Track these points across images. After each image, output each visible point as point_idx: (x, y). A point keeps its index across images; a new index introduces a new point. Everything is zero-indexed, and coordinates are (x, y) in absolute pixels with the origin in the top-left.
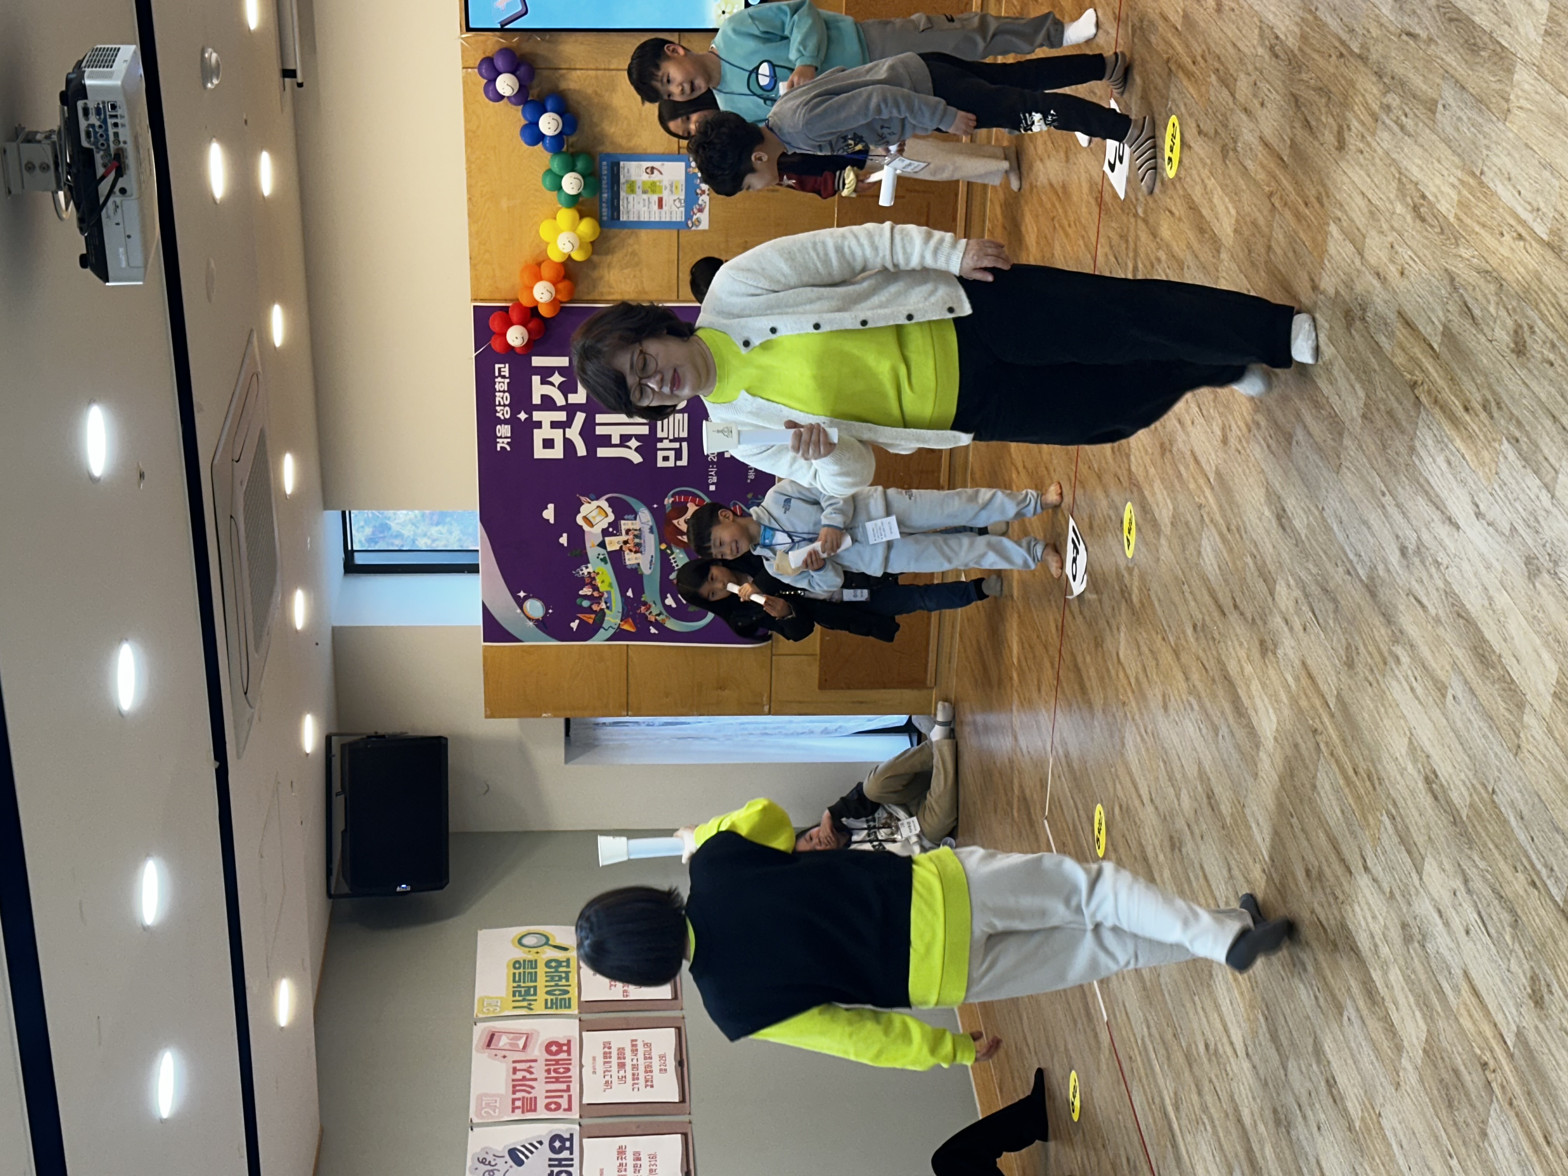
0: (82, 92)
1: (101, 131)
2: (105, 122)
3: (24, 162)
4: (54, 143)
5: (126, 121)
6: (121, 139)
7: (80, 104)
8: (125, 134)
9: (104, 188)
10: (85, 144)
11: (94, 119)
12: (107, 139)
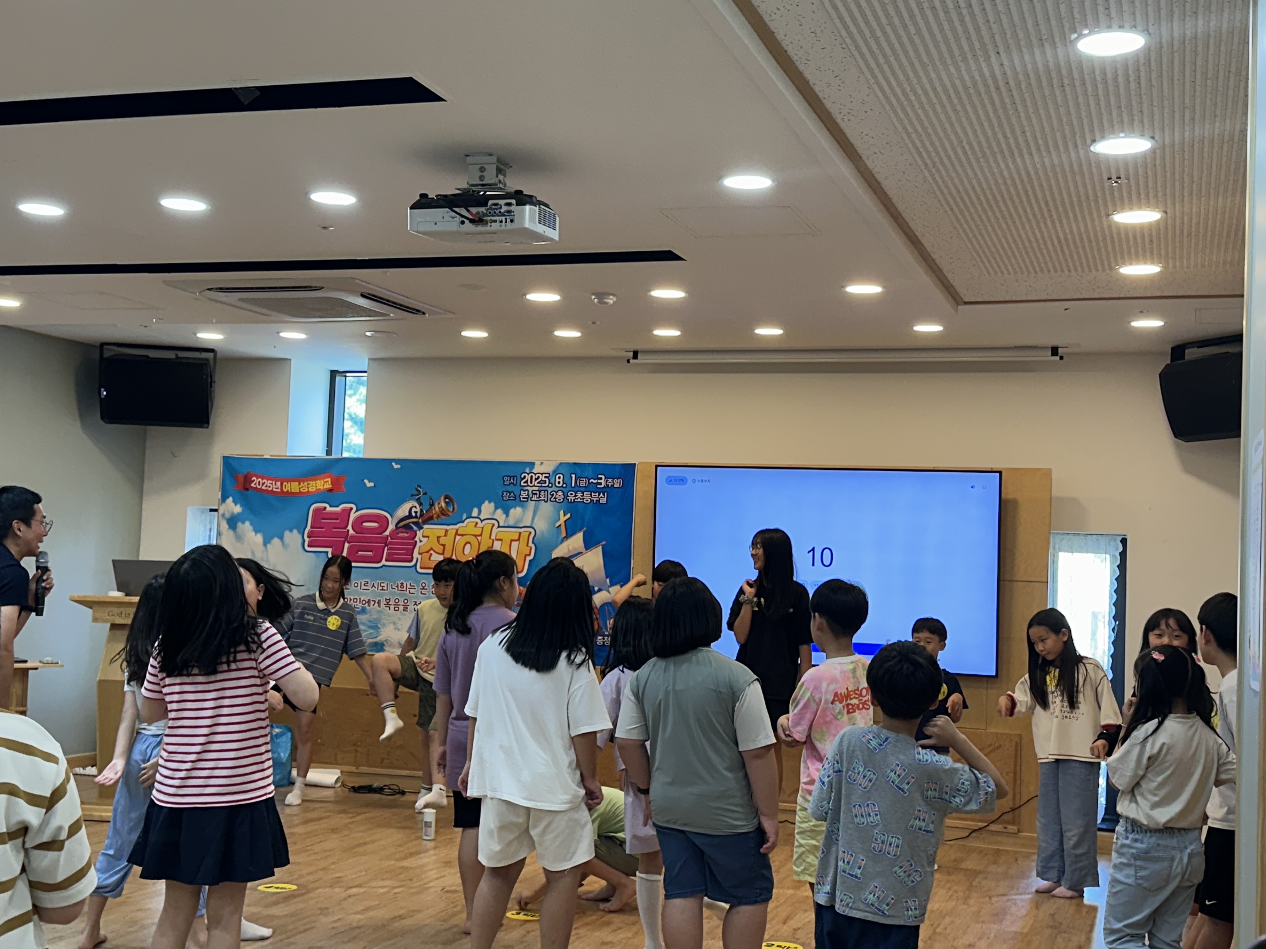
0: (521, 203)
1: (497, 212)
2: (503, 215)
3: (485, 166)
4: (496, 185)
5: (503, 227)
6: (493, 224)
7: (514, 201)
8: (495, 226)
9: (463, 212)
10: (491, 202)
11: (504, 209)
12: (493, 216)
